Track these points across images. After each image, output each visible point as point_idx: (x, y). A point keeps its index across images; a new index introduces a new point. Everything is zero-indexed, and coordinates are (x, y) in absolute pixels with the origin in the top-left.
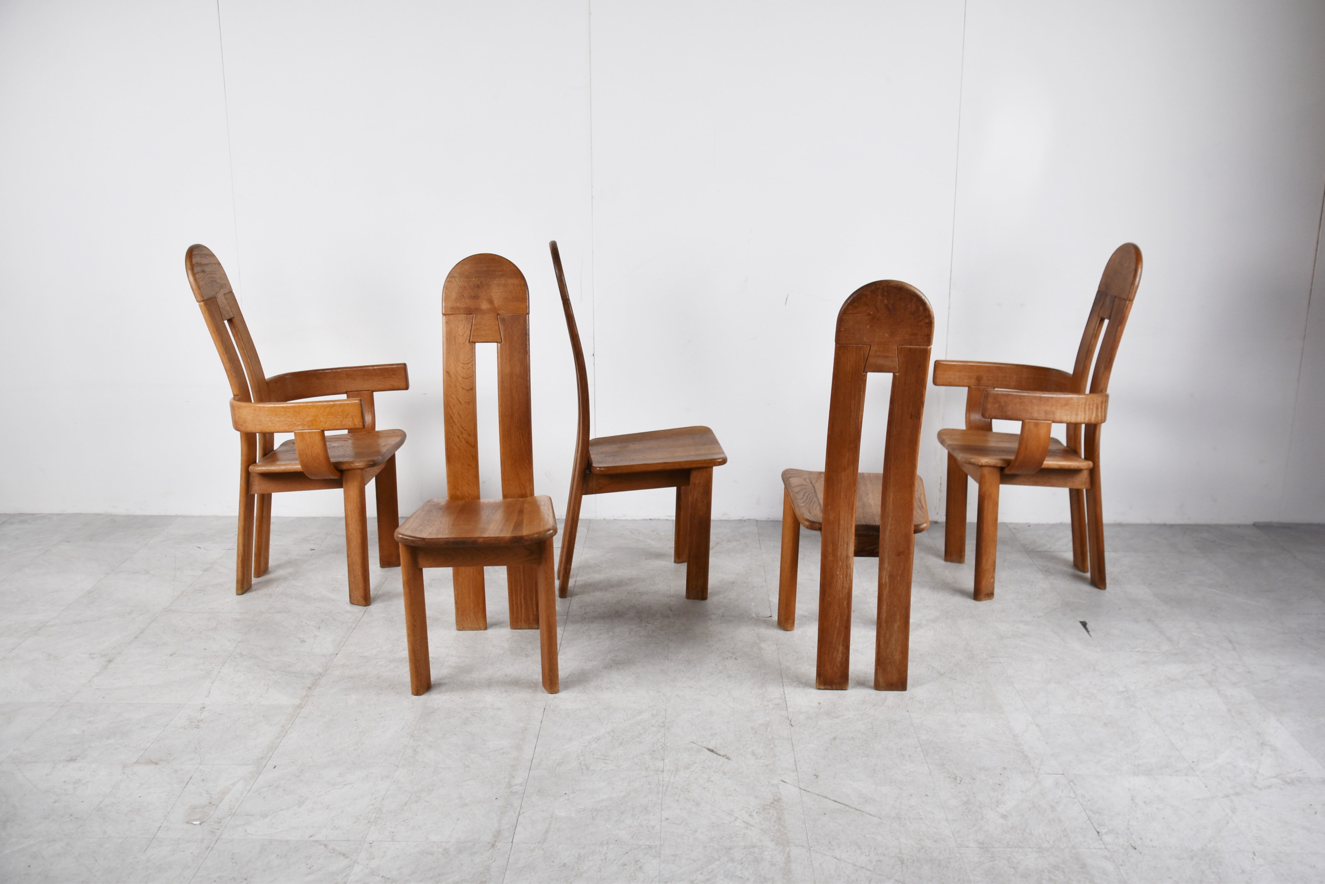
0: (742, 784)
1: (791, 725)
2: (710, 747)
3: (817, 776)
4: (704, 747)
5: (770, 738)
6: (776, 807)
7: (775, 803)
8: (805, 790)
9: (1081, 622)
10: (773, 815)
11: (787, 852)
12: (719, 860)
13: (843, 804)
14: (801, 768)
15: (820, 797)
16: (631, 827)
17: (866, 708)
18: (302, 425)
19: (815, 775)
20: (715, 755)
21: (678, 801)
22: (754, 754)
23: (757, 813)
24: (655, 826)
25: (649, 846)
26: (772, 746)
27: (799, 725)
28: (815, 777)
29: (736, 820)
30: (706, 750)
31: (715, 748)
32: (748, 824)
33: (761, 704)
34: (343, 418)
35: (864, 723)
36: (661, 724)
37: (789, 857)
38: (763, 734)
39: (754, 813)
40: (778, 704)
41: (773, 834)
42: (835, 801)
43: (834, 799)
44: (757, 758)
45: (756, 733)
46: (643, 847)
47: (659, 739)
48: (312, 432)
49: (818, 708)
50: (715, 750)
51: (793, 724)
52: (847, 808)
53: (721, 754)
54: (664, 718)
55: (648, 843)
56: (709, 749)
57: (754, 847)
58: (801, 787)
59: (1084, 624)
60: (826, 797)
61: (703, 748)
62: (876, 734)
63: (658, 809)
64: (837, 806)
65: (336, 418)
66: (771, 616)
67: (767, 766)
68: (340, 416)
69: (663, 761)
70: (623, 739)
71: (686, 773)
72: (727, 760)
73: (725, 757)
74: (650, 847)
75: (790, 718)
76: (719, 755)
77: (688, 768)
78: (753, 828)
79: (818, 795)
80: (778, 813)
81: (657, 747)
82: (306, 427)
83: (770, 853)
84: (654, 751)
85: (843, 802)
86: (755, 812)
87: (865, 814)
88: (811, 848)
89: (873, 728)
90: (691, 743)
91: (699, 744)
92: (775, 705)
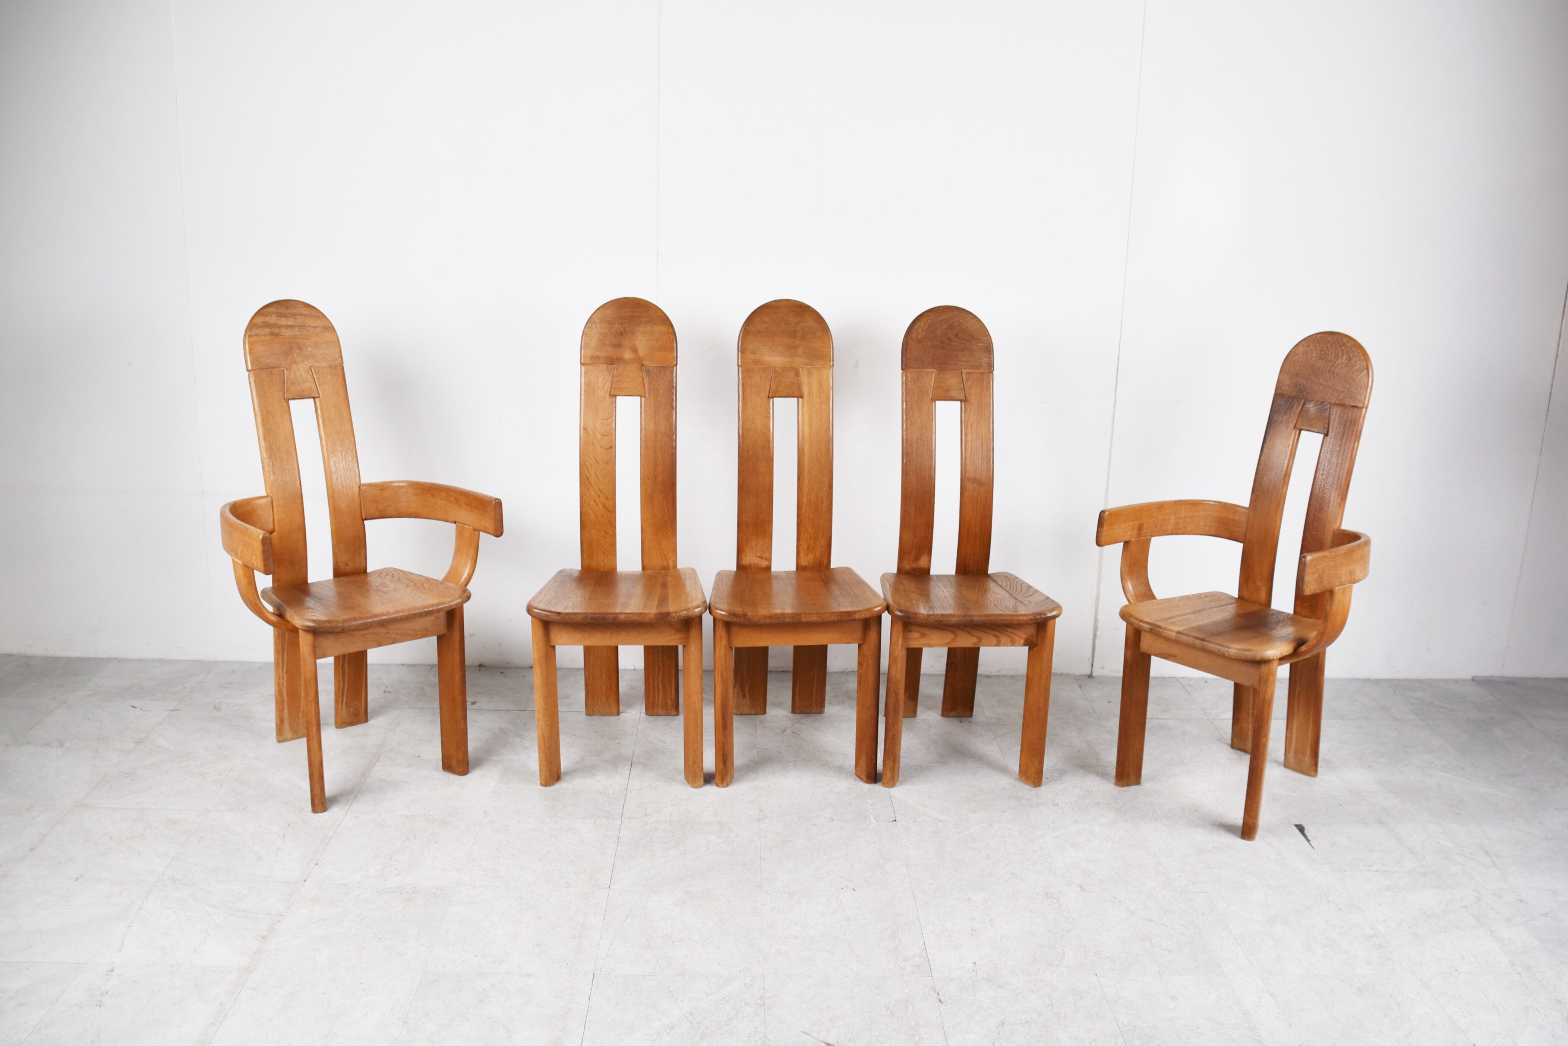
1: (940, 1000)
2: (831, 1041)
4: (821, 1041)
5: (913, 1024)
9: (1296, 826)
17: (1039, 970)
26: (917, 1037)
27: (951, 1001)
31: (837, 1043)
33: (895, 966)
35: (1040, 997)
36: (759, 1001)
38: (902, 1018)
40: (918, 966)
45: (892, 1015)
47: (756, 1028)
49: (973, 970)
51: (942, 1000)
54: (762, 991)
59: (1301, 829)
61: (820, 1043)
62: (1058, 1013)
66: (895, 820)
70: (706, 1028)
75: (937, 990)
81: (756, 1042)
89: (1052, 1005)
90: (804, 1034)
91: (813, 1037)
92: (915, 966)
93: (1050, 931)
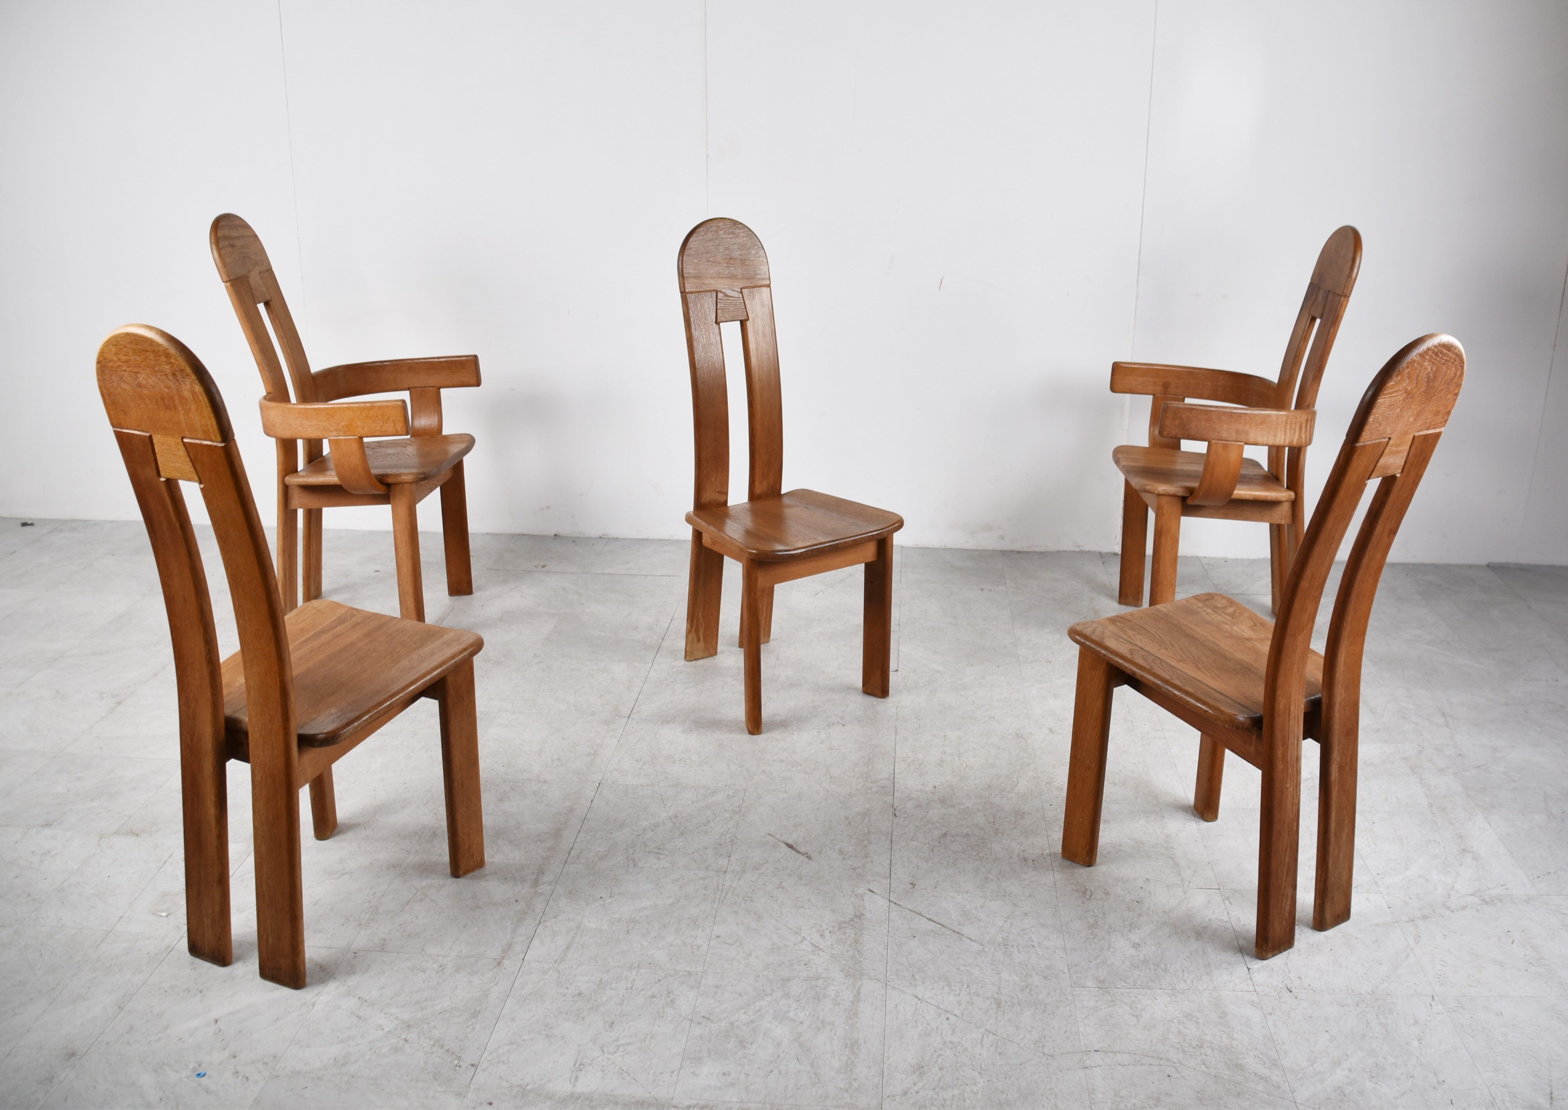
0: (819, 893)
1: (895, 815)
2: (790, 842)
3: (913, 885)
4: (782, 842)
5: (866, 832)
6: (855, 925)
7: (856, 920)
8: (896, 904)
10: (849, 936)
11: (857, 988)
12: (771, 995)
13: (939, 924)
14: (896, 874)
15: (912, 913)
16: (672, 945)
17: (991, 794)
18: (336, 430)
19: (912, 884)
20: (794, 852)
21: (736, 912)
22: (841, 852)
23: (830, 932)
24: (702, 946)
25: (689, 972)
26: (866, 842)
27: (905, 816)
28: (911, 886)
29: (803, 940)
30: (783, 845)
31: (795, 843)
32: (816, 947)
33: (863, 786)
34: (383, 423)
35: (985, 815)
36: (736, 809)
37: (859, 994)
38: (858, 826)
39: (827, 934)
40: (883, 787)
41: (844, 962)
42: (930, 920)
43: (929, 917)
44: (844, 859)
45: (850, 824)
46: (680, 973)
47: (729, 829)
48: (349, 439)
49: (931, 793)
50: (794, 846)
51: (897, 814)
52: (943, 929)
53: (801, 851)
54: (741, 802)
55: (688, 969)
56: (787, 845)
57: (817, 979)
58: (892, 899)
60: (920, 914)
61: (781, 843)
62: (997, 829)
63: (710, 923)
64: (932, 926)
65: (374, 422)
66: (897, 671)
67: (854, 869)
68: (380, 420)
69: (728, 858)
70: (686, 828)
71: (753, 876)
72: (808, 859)
73: (805, 855)
74: (690, 974)
75: (895, 806)
76: (798, 852)
77: (758, 869)
78: (821, 952)
79: (911, 911)
80: (855, 934)
81: (725, 840)
82: (341, 433)
83: (836, 988)
84: (721, 845)
85: (939, 921)
86: (829, 931)
87: (964, 939)
88: (888, 983)
89: (994, 822)
90: (768, 836)
91: (776, 838)
92: (880, 787)
93: (1011, 764)
